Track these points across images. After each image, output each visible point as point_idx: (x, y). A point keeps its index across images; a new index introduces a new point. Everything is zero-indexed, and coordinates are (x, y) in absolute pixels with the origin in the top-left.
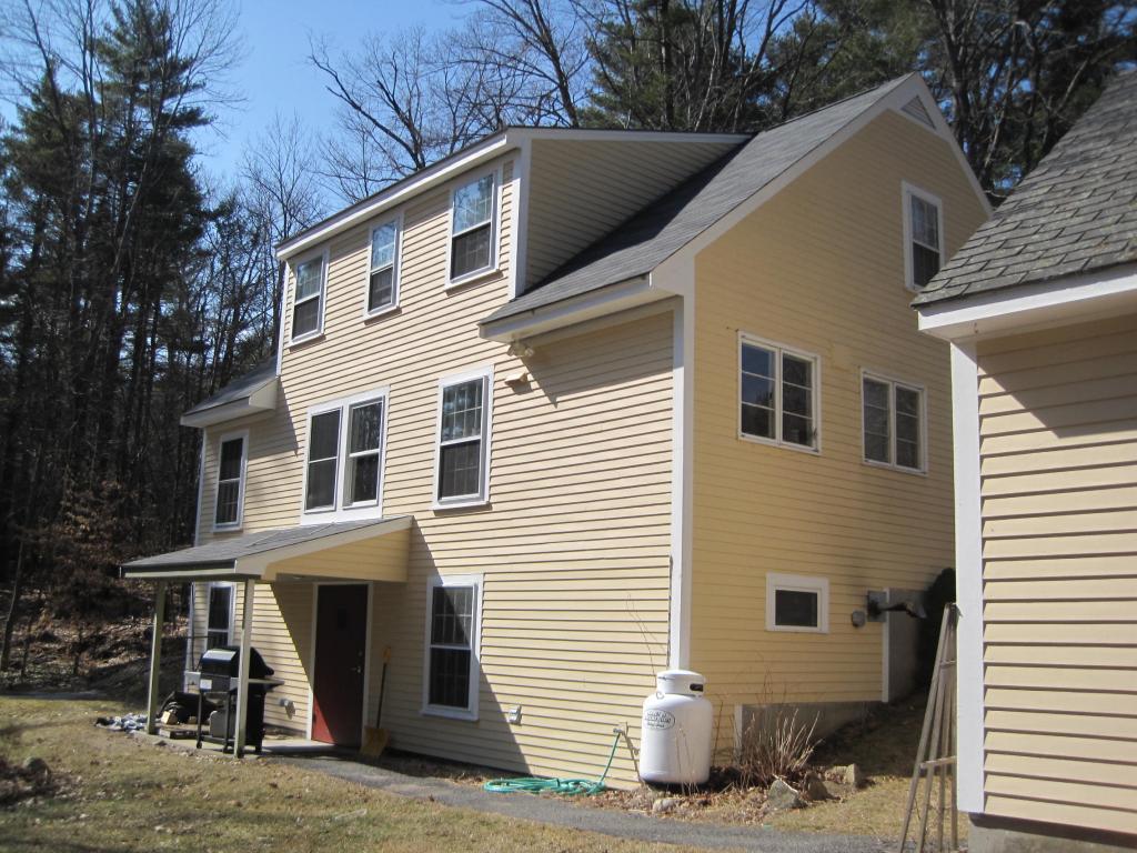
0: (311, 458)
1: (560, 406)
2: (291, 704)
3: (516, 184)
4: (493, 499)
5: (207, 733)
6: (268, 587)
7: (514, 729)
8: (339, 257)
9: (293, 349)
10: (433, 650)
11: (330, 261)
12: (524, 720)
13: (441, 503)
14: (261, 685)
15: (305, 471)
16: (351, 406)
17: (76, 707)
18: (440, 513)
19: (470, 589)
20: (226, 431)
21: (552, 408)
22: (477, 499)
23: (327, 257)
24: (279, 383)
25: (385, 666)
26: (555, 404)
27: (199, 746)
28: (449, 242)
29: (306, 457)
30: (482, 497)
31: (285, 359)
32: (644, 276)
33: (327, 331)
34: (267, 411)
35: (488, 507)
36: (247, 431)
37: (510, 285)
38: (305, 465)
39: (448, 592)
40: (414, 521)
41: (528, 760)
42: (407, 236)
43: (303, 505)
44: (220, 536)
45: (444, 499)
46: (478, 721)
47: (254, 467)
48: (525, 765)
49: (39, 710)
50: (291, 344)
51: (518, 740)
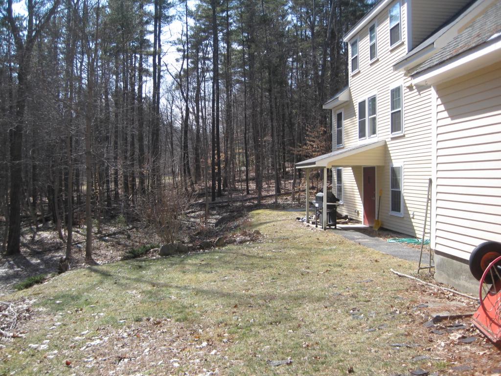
0: (359, 119)
1: (422, 95)
2: (358, 211)
3: (406, 5)
4: (406, 133)
5: (319, 222)
6: (351, 168)
7: (413, 220)
8: (363, 39)
9: (353, 76)
10: (392, 191)
11: (360, 41)
12: (415, 217)
13: (393, 135)
14: (335, 205)
15: (358, 124)
16: (368, 98)
17: (296, 214)
18: (393, 139)
19: (400, 167)
20: (338, 109)
21: (419, 97)
22: (401, 133)
23: (358, 40)
24: (350, 90)
25: (380, 197)
26: (420, 94)
27: (317, 227)
28: (389, 31)
29: (358, 119)
30: (402, 132)
31: (351, 81)
32: (433, 43)
33: (361, 69)
34: (347, 101)
35: (404, 136)
36: (343, 109)
37: (406, 47)
38: (358, 121)
39: (395, 169)
40: (386, 142)
41: (416, 232)
42: (379, 29)
43: (358, 137)
44: (338, 149)
45: (393, 133)
46: (403, 217)
47: (346, 123)
48: (416, 234)
49: (283, 215)
50: (352, 75)
51: (414, 224)
